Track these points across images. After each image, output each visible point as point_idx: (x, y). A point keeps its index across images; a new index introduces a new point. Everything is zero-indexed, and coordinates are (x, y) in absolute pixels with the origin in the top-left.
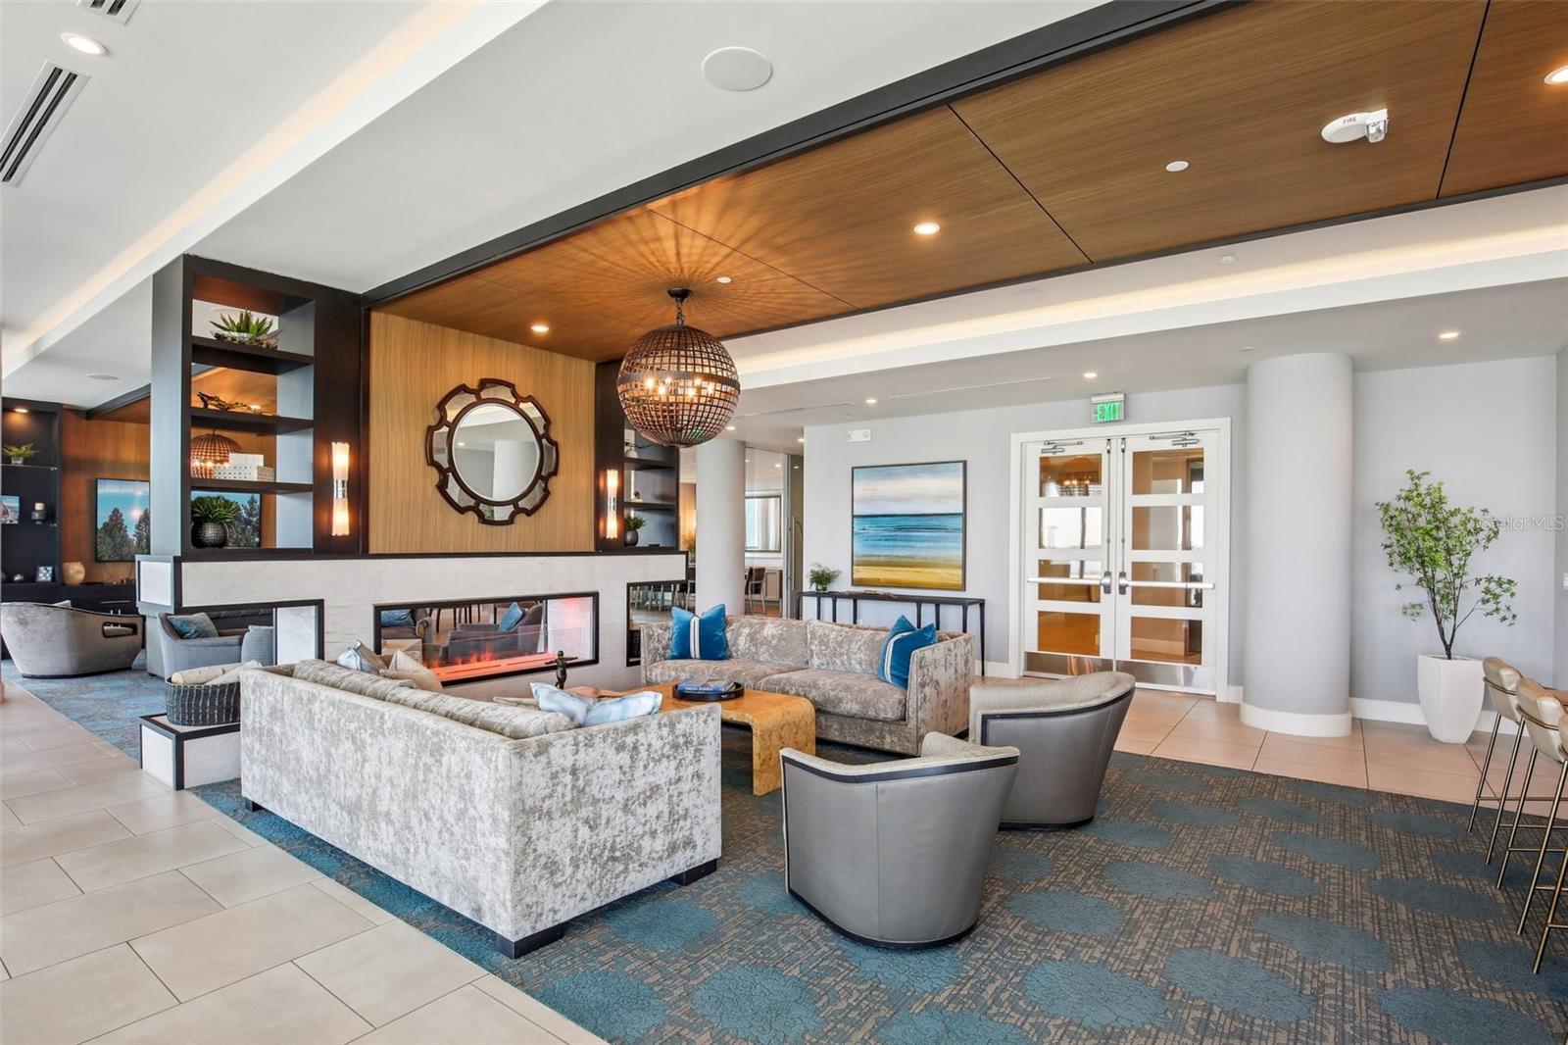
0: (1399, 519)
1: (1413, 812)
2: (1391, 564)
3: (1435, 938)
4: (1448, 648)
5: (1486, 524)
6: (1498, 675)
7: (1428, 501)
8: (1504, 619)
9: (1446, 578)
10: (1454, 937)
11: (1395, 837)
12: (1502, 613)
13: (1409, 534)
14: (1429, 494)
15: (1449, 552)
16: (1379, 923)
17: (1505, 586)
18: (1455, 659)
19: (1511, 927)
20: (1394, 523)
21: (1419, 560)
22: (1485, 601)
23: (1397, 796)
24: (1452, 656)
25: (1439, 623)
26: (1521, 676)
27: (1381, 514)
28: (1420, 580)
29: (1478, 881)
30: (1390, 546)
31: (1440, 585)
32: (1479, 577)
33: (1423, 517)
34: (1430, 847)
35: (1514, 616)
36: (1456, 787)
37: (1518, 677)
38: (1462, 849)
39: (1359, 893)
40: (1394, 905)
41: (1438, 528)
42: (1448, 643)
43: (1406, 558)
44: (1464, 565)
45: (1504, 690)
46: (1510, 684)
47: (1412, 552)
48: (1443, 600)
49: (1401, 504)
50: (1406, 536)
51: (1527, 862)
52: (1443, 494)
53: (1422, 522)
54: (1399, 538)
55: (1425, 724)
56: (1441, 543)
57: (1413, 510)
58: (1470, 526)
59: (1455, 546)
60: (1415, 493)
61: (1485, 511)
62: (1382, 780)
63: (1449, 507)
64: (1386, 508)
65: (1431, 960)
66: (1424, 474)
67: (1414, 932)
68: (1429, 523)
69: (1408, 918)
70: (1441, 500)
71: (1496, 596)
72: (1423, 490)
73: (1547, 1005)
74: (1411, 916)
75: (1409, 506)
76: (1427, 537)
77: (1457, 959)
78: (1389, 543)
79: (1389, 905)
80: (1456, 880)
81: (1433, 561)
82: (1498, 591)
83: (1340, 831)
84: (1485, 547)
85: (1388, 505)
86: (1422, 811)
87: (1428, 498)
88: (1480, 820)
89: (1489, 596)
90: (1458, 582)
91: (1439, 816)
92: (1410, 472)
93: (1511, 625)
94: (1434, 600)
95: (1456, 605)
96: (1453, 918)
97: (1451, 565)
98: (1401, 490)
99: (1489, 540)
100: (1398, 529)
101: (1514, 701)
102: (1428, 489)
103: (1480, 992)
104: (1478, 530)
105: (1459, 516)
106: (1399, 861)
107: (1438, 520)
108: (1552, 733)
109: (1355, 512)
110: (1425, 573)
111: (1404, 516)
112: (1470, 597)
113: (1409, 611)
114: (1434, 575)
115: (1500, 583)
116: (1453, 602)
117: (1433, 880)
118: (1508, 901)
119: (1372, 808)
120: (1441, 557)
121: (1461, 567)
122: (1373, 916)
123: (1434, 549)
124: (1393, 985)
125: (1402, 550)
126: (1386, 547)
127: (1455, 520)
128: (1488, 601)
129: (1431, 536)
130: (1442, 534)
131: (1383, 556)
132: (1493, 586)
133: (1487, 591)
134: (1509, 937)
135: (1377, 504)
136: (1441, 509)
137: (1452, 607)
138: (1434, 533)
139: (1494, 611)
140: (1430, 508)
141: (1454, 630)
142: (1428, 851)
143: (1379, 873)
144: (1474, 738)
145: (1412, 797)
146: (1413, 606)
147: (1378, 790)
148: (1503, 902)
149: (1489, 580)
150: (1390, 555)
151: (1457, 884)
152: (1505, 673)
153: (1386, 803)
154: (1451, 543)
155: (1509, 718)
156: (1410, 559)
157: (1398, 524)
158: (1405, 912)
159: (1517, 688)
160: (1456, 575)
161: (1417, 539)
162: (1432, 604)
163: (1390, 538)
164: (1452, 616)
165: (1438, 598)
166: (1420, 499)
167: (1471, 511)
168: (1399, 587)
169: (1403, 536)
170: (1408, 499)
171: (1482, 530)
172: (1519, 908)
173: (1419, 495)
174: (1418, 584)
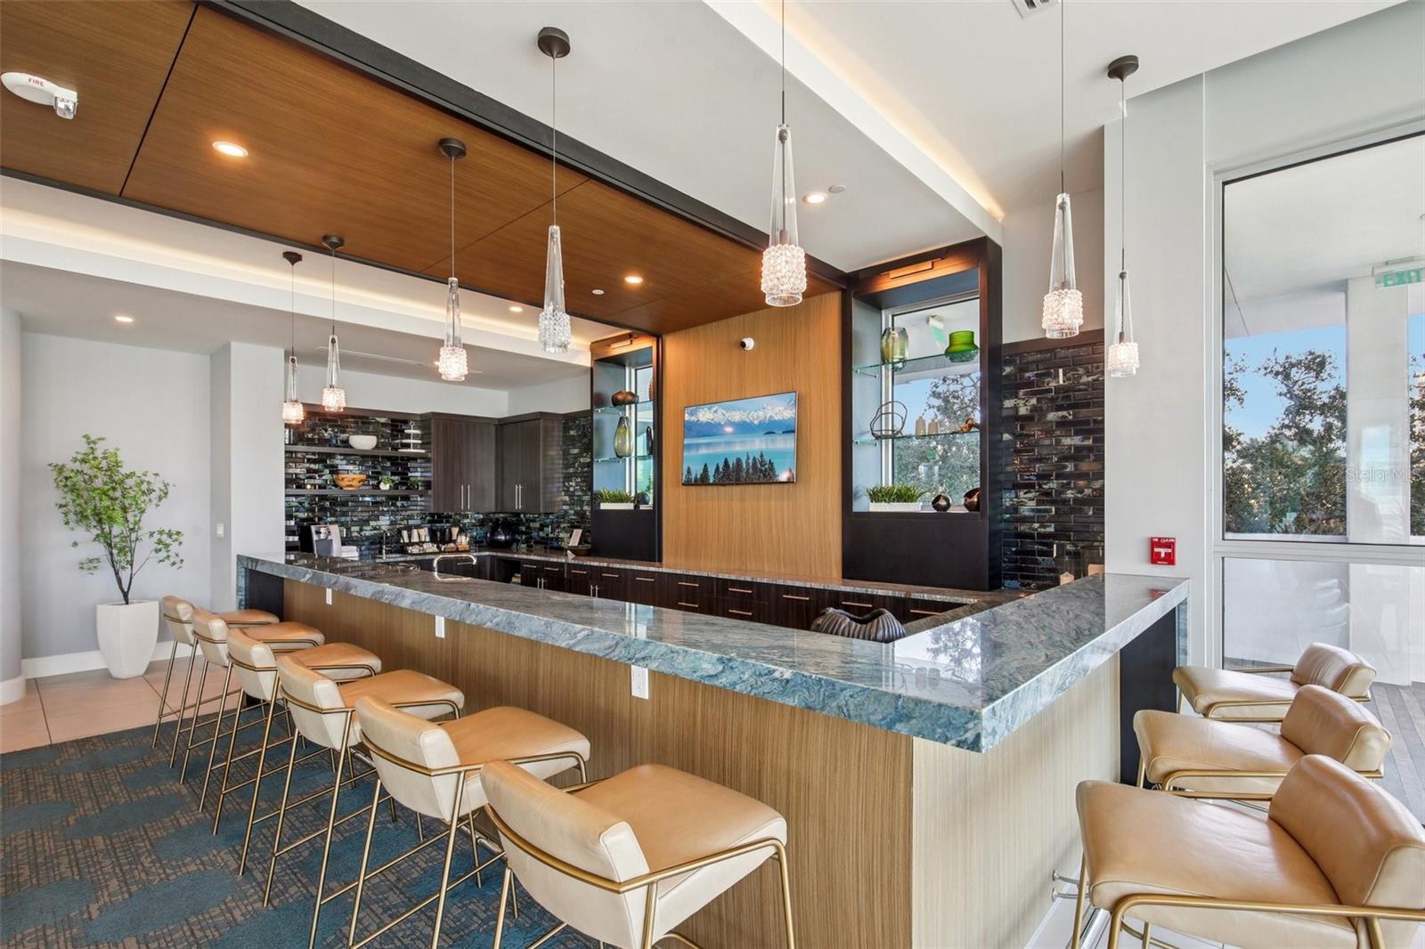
0: (75, 480)
1: (101, 749)
2: (67, 523)
3: (133, 850)
4: (125, 595)
5: (157, 485)
6: (175, 610)
7: (104, 464)
8: (174, 564)
9: (122, 533)
10: (150, 840)
11: (85, 779)
12: (172, 559)
13: (85, 494)
14: (105, 458)
15: (125, 510)
16: (77, 864)
17: (174, 537)
18: (132, 603)
19: (194, 809)
20: (69, 483)
21: (97, 518)
22: (158, 551)
23: (83, 740)
24: (130, 601)
25: (117, 573)
26: (194, 608)
27: (55, 475)
28: (98, 536)
29: (165, 785)
30: (65, 506)
31: (117, 540)
32: (152, 530)
33: (100, 479)
34: (120, 773)
35: (182, 561)
36: (138, 713)
37: (191, 609)
38: (149, 764)
39: (52, 847)
40: (90, 840)
41: (114, 489)
42: (126, 590)
43: (82, 517)
44: (140, 520)
45: (181, 621)
46: (185, 615)
47: (89, 511)
48: (119, 552)
49: (77, 466)
50: (82, 497)
51: (201, 753)
52: (119, 459)
53: (98, 483)
54: (75, 498)
55: (104, 666)
56: (118, 502)
57: (89, 472)
58: (144, 487)
59: (131, 505)
60: (91, 456)
61: (156, 475)
62: (65, 730)
63: (124, 470)
64: (61, 469)
65: (131, 870)
66: (100, 439)
67: (113, 854)
68: (105, 484)
69: (106, 845)
70: (117, 464)
71: (167, 546)
72: (99, 454)
73: (225, 853)
74: (108, 842)
75: (86, 468)
76: (104, 497)
77: (154, 857)
78: (63, 502)
79: (85, 843)
80: (146, 792)
81: (111, 519)
82: (169, 541)
83: (23, 797)
84: (157, 505)
85: (63, 466)
86: (109, 745)
87: (104, 461)
88: (162, 734)
89: (161, 546)
90: (133, 536)
91: (126, 744)
92: (86, 437)
93: (180, 568)
94: (111, 554)
95: (132, 556)
96: (147, 825)
97: (127, 521)
98: (77, 453)
99: (160, 499)
100: (74, 489)
101: (189, 628)
102: (104, 453)
103: (175, 873)
104: (151, 491)
105: (134, 478)
106: (91, 798)
107: (114, 481)
108: (220, 646)
109: (26, 471)
110: (103, 529)
111: (80, 477)
112: (144, 549)
113: (85, 566)
114: (111, 531)
115: (170, 535)
116: (129, 554)
117: (126, 802)
118: (190, 790)
119: (58, 762)
120: (118, 514)
121: (136, 523)
122: (70, 861)
123: (111, 508)
124: (98, 912)
125: (78, 509)
126: (61, 506)
127: (130, 482)
128: (160, 550)
129: (108, 496)
130: (118, 494)
131: (58, 516)
132: (164, 538)
133: (160, 542)
134: (193, 818)
135: (50, 465)
136: (118, 471)
137: (129, 559)
138: (111, 493)
139: (166, 558)
140: (106, 471)
141: (131, 578)
142: (118, 777)
143: (71, 820)
144: (152, 668)
145: (98, 737)
146: (91, 561)
147: (61, 741)
148: (186, 792)
149: (161, 533)
150: (66, 514)
151: (148, 796)
152: (181, 608)
153: (72, 751)
154: (127, 503)
155: (184, 643)
156: (86, 517)
157: (74, 485)
158: (102, 841)
159: (192, 617)
160: (132, 530)
161: (94, 498)
162: (109, 557)
163: (65, 498)
164: (129, 566)
165: (115, 551)
166: (97, 462)
167: (145, 475)
168: (75, 544)
169: (79, 496)
170: (84, 461)
171: (154, 491)
172: (198, 791)
173: (95, 458)
174: (95, 540)
